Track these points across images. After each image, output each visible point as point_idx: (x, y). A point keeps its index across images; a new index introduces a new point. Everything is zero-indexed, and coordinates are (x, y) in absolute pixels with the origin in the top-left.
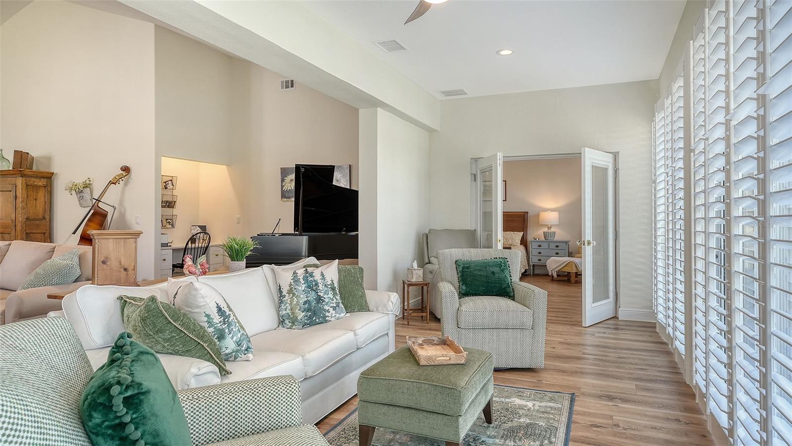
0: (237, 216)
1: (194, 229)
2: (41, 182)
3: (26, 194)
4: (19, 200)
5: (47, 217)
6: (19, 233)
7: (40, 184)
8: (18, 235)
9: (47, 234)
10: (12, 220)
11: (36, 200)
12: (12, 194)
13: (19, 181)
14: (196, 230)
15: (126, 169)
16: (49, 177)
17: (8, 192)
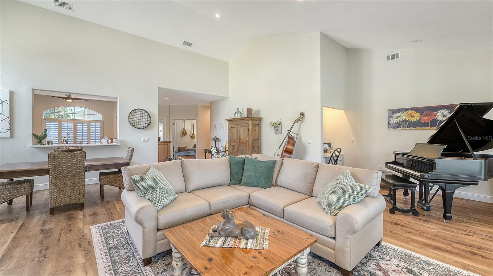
0: (352, 139)
1: (325, 145)
2: (257, 122)
3: (252, 128)
4: (250, 131)
5: (259, 139)
6: (250, 146)
7: (257, 123)
8: (249, 147)
9: (259, 147)
10: (247, 140)
11: (255, 131)
12: (247, 128)
13: (250, 122)
14: (326, 146)
15: (302, 114)
16: (259, 120)
17: (244, 128)
